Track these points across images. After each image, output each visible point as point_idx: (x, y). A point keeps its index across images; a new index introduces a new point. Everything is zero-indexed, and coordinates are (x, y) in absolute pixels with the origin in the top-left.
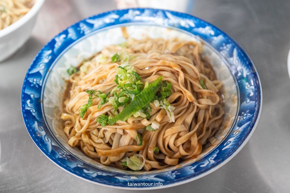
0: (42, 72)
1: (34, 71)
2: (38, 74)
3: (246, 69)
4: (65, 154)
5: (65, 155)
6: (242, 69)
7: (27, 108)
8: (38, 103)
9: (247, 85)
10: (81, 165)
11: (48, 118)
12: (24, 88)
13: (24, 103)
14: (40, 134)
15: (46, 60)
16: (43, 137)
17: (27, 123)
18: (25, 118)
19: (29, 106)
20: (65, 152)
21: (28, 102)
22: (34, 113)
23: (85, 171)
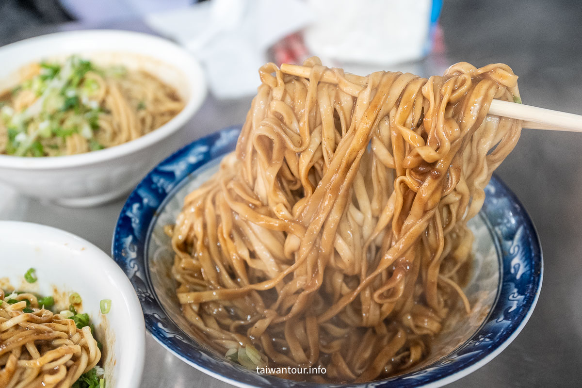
0: (178, 173)
1: (168, 168)
2: (171, 175)
3: (526, 266)
4: (148, 294)
5: (146, 295)
6: (519, 265)
7: (129, 214)
8: (149, 214)
9: (514, 293)
10: (160, 317)
11: (155, 241)
12: (140, 186)
13: (129, 206)
14: (126, 253)
15: (192, 159)
16: (129, 259)
17: (118, 233)
18: (119, 226)
19: (134, 212)
20: (149, 292)
21: (136, 206)
22: (136, 223)
23: (160, 325)
